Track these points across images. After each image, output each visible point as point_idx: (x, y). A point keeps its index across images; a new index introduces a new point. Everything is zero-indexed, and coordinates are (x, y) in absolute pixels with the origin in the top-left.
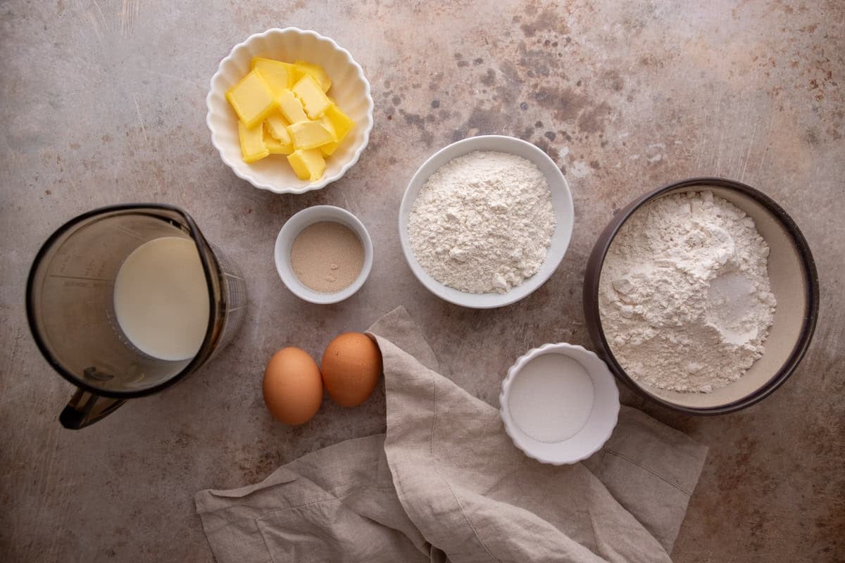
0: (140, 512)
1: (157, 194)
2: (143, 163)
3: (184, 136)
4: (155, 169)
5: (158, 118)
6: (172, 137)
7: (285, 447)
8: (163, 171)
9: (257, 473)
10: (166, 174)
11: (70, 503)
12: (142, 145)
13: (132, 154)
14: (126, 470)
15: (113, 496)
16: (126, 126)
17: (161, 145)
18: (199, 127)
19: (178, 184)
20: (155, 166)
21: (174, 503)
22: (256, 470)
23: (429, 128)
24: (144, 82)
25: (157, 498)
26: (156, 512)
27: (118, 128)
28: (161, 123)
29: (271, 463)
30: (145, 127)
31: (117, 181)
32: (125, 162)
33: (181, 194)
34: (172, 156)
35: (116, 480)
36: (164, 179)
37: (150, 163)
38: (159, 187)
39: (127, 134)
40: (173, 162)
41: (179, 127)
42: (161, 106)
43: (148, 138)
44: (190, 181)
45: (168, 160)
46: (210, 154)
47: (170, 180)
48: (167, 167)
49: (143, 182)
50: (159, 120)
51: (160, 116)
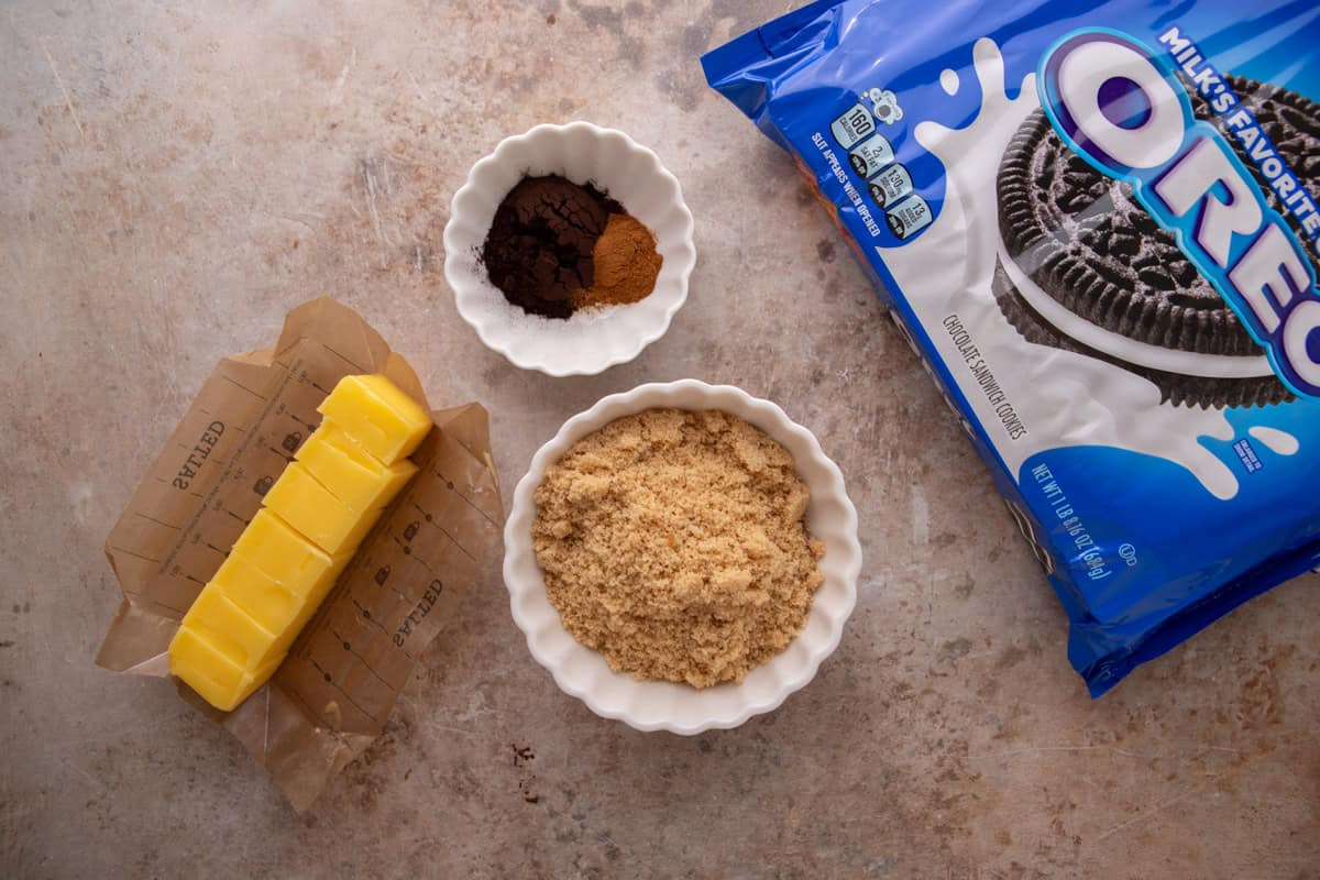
0: (155, 856)
1: (115, 232)
2: (80, 176)
3: (154, 113)
4: (105, 186)
5: (97, 84)
6: (130, 117)
7: (415, 705)
8: (122, 189)
9: (369, 763)
10: (129, 192)
11: (22, 850)
12: (72, 140)
13: (56, 160)
14: (120, 776)
15: (102, 828)
16: (35, 105)
17: (111, 135)
18: (180, 92)
19: (154, 210)
20: (105, 178)
21: (216, 833)
22: (366, 757)
23: (633, 28)
24: (59, 14)
25: (183, 827)
26: (185, 854)
27: (19, 111)
28: (105, 92)
29: (392, 741)
30: (74, 104)
31: (32, 217)
32: (44, 178)
33: (162, 228)
34: (135, 155)
35: (103, 797)
36: (124, 202)
37: (95, 175)
38: (118, 220)
39: (41, 122)
40: (138, 167)
41: (143, 97)
42: (100, 59)
43: (83, 126)
44: (176, 200)
45: (128, 165)
46: (208, 142)
47: (137, 203)
48: (129, 179)
49: (85, 212)
50: (101, 87)
51: (102, 79)
